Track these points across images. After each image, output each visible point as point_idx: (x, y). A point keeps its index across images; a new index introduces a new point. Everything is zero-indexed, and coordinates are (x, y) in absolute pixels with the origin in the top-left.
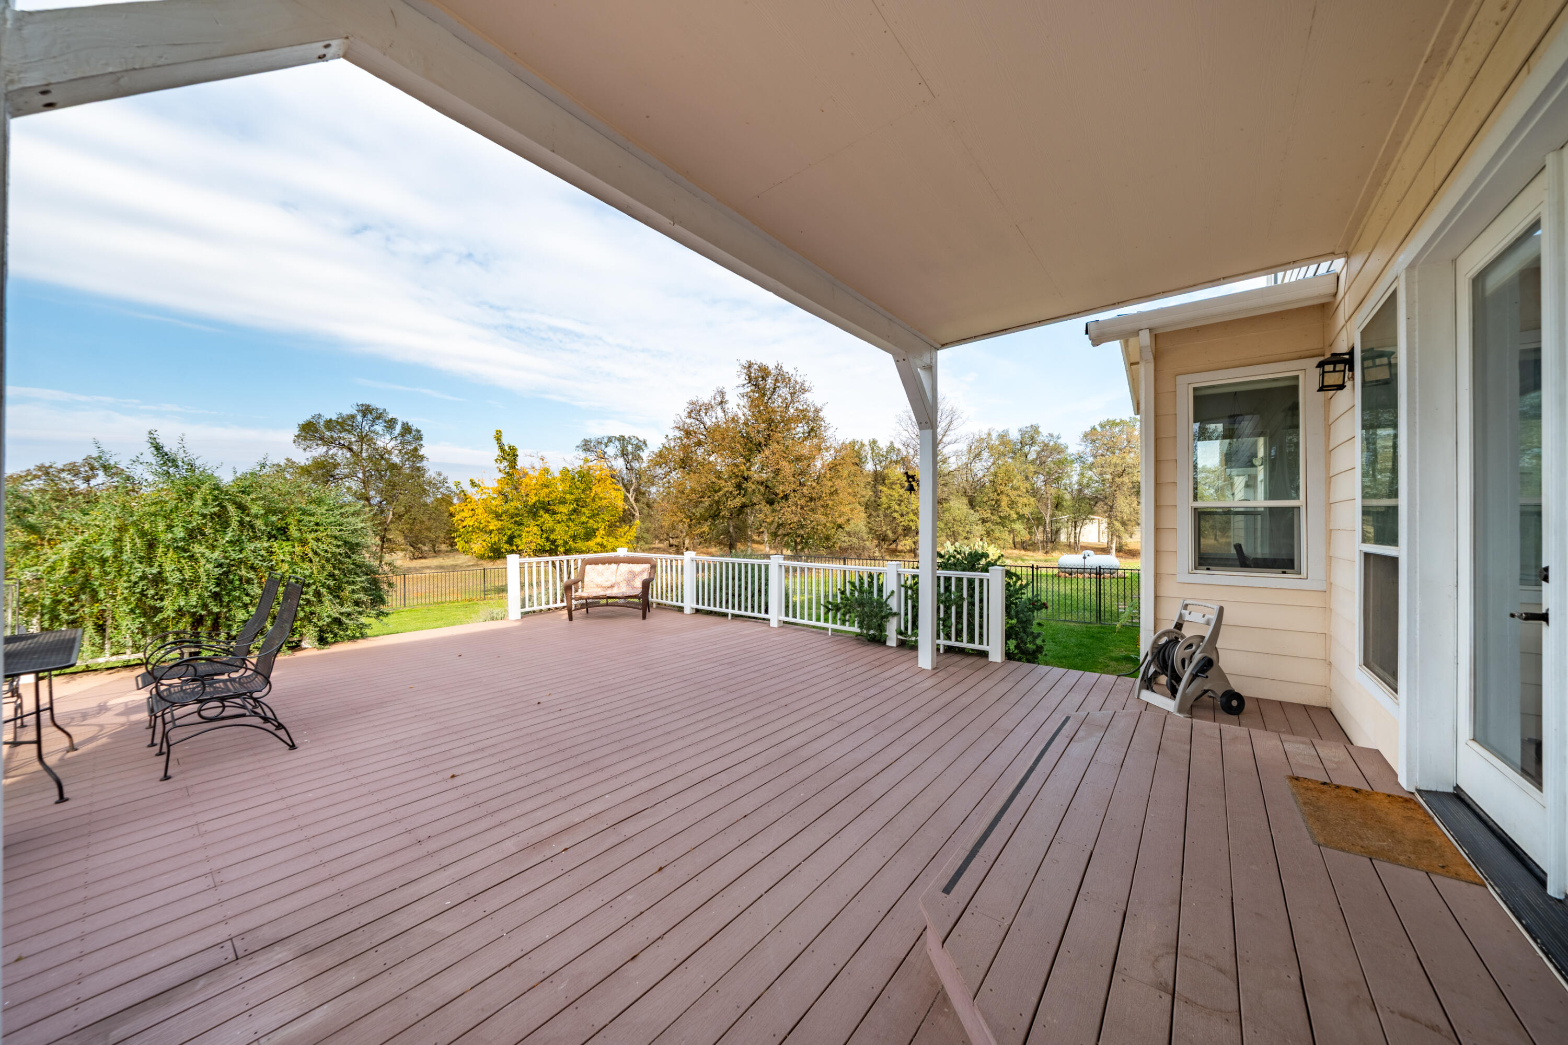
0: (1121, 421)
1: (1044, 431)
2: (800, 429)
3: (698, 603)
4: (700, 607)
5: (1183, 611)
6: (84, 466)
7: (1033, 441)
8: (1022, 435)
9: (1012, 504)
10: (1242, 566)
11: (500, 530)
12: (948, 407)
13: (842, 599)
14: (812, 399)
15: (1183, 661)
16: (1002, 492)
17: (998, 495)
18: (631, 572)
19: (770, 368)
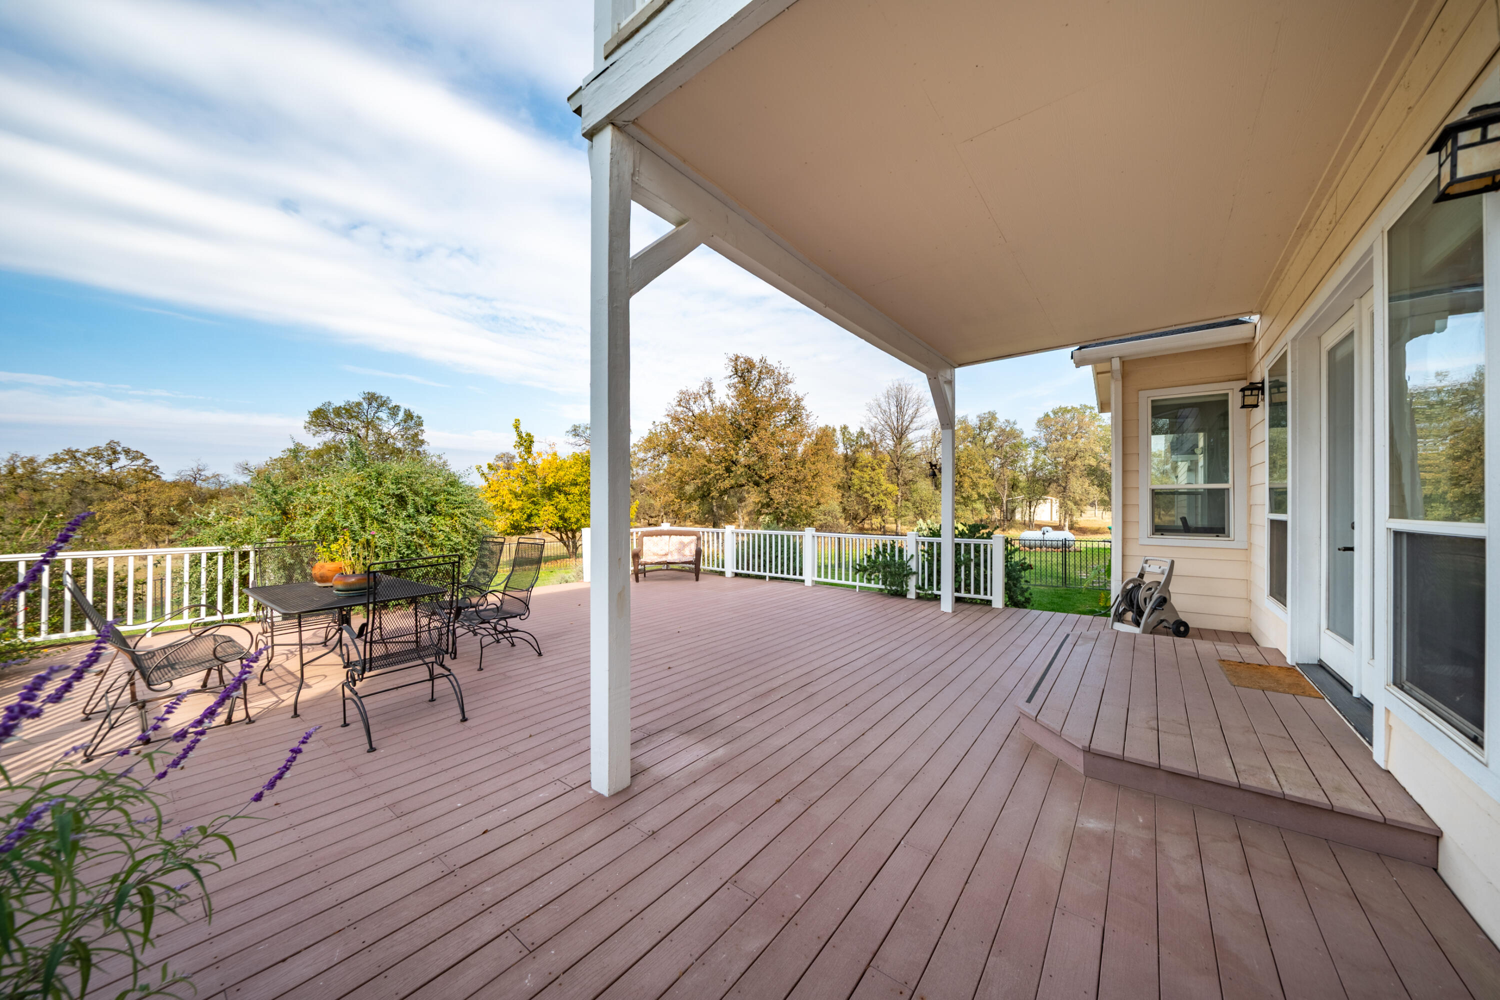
0: (1073, 408)
1: (1001, 418)
2: (782, 418)
3: (737, 568)
4: (740, 571)
5: (1144, 565)
6: (107, 450)
7: (990, 427)
8: (980, 420)
9: (974, 485)
10: (1186, 532)
11: (522, 509)
12: (915, 396)
13: (868, 562)
14: (794, 389)
15: (1145, 600)
16: (964, 474)
17: (961, 476)
18: (681, 543)
19: (754, 361)
